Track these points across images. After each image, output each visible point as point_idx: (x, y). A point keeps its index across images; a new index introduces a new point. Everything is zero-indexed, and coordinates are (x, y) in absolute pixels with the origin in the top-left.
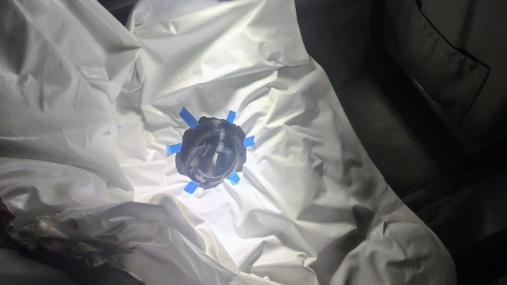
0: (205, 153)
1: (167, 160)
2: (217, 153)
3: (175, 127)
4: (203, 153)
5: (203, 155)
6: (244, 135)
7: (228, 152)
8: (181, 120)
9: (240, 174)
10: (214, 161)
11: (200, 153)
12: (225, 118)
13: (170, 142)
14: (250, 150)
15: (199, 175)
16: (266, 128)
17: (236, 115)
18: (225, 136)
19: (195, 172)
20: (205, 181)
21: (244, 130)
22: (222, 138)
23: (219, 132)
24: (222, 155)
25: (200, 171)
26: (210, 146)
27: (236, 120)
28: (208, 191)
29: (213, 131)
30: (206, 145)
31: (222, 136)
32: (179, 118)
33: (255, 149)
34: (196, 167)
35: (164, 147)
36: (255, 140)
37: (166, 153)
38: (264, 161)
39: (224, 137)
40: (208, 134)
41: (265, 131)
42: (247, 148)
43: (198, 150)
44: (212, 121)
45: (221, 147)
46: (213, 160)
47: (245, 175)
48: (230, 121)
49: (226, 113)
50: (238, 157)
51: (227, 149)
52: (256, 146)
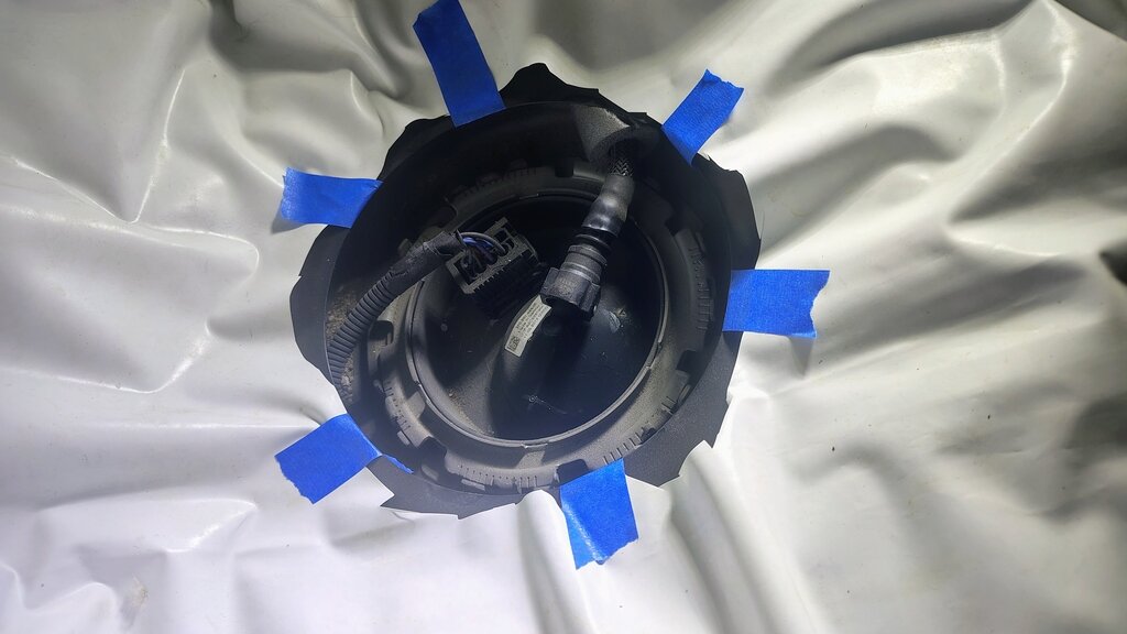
0: (480, 281)
1: (262, 250)
2: (549, 301)
3: (369, 86)
4: (468, 276)
5: (469, 289)
6: (753, 250)
7: (610, 316)
8: (415, 57)
9: (648, 500)
10: (516, 341)
11: (454, 271)
12: (660, 112)
13: (316, 159)
14: (763, 357)
15: (411, 388)
16: (940, 248)
17: (740, 110)
18: (624, 213)
19: (394, 366)
20: (425, 433)
21: (766, 215)
22: (603, 222)
23: (597, 190)
24: (568, 322)
25: (420, 369)
26: (520, 247)
27: (732, 136)
28: (412, 523)
29: (564, 172)
30: (500, 236)
31: (603, 211)
32: (406, 43)
33: (802, 361)
34: (409, 341)
35: (273, 175)
36: (822, 306)
37: (272, 209)
38: (856, 481)
39: (615, 218)
40: (532, 183)
41: (929, 266)
42: (748, 338)
43: (446, 252)
44: (582, 111)
45: (576, 276)
46: (515, 332)
47: (679, 522)
48: (683, 136)
49: (674, 82)
50: (659, 364)
51: (608, 295)
52: (816, 349)
